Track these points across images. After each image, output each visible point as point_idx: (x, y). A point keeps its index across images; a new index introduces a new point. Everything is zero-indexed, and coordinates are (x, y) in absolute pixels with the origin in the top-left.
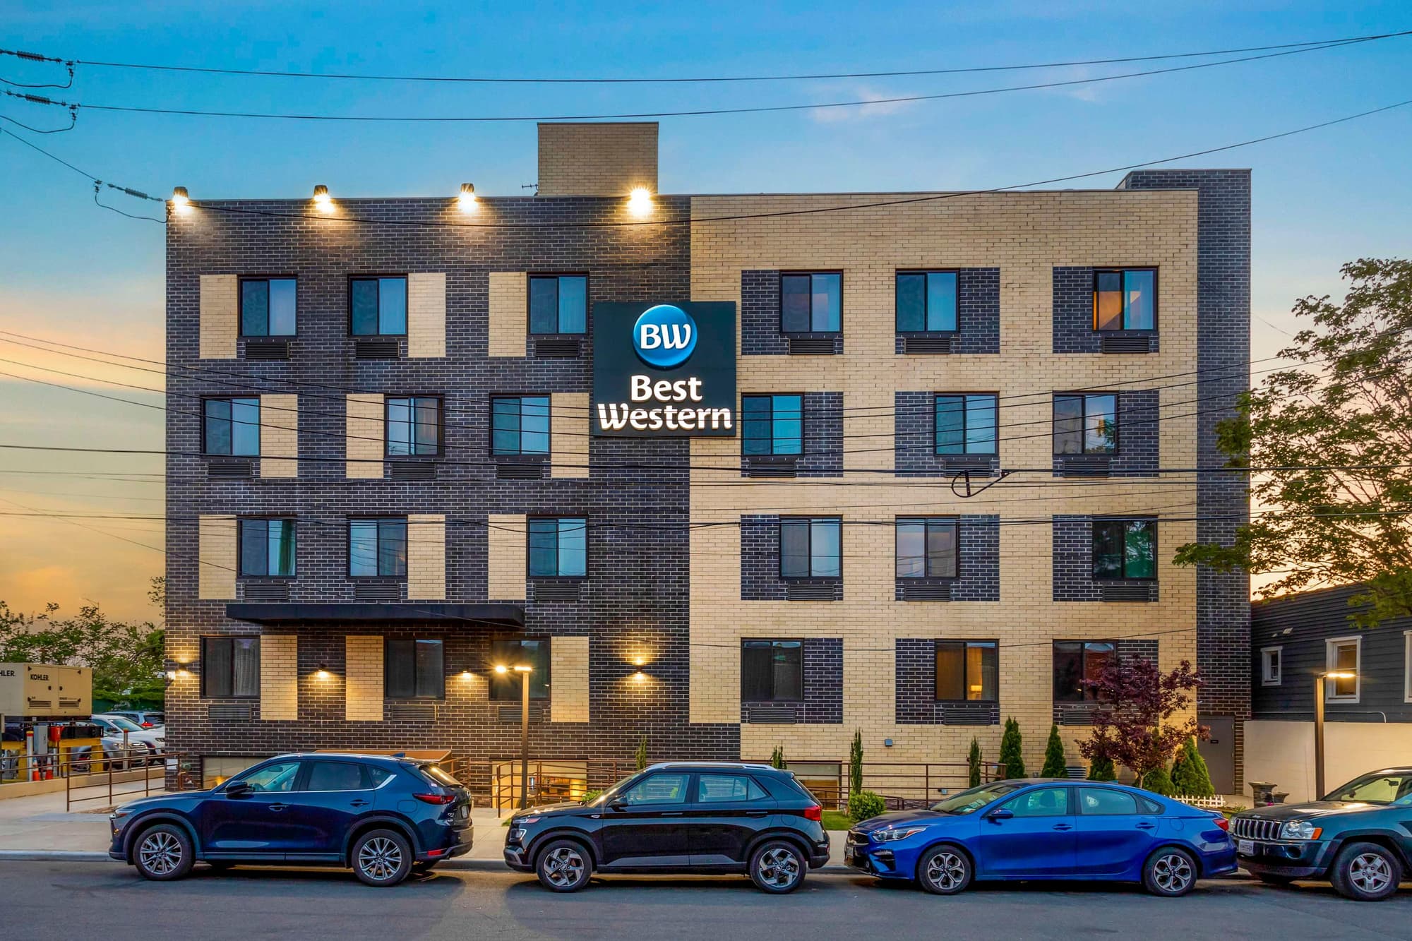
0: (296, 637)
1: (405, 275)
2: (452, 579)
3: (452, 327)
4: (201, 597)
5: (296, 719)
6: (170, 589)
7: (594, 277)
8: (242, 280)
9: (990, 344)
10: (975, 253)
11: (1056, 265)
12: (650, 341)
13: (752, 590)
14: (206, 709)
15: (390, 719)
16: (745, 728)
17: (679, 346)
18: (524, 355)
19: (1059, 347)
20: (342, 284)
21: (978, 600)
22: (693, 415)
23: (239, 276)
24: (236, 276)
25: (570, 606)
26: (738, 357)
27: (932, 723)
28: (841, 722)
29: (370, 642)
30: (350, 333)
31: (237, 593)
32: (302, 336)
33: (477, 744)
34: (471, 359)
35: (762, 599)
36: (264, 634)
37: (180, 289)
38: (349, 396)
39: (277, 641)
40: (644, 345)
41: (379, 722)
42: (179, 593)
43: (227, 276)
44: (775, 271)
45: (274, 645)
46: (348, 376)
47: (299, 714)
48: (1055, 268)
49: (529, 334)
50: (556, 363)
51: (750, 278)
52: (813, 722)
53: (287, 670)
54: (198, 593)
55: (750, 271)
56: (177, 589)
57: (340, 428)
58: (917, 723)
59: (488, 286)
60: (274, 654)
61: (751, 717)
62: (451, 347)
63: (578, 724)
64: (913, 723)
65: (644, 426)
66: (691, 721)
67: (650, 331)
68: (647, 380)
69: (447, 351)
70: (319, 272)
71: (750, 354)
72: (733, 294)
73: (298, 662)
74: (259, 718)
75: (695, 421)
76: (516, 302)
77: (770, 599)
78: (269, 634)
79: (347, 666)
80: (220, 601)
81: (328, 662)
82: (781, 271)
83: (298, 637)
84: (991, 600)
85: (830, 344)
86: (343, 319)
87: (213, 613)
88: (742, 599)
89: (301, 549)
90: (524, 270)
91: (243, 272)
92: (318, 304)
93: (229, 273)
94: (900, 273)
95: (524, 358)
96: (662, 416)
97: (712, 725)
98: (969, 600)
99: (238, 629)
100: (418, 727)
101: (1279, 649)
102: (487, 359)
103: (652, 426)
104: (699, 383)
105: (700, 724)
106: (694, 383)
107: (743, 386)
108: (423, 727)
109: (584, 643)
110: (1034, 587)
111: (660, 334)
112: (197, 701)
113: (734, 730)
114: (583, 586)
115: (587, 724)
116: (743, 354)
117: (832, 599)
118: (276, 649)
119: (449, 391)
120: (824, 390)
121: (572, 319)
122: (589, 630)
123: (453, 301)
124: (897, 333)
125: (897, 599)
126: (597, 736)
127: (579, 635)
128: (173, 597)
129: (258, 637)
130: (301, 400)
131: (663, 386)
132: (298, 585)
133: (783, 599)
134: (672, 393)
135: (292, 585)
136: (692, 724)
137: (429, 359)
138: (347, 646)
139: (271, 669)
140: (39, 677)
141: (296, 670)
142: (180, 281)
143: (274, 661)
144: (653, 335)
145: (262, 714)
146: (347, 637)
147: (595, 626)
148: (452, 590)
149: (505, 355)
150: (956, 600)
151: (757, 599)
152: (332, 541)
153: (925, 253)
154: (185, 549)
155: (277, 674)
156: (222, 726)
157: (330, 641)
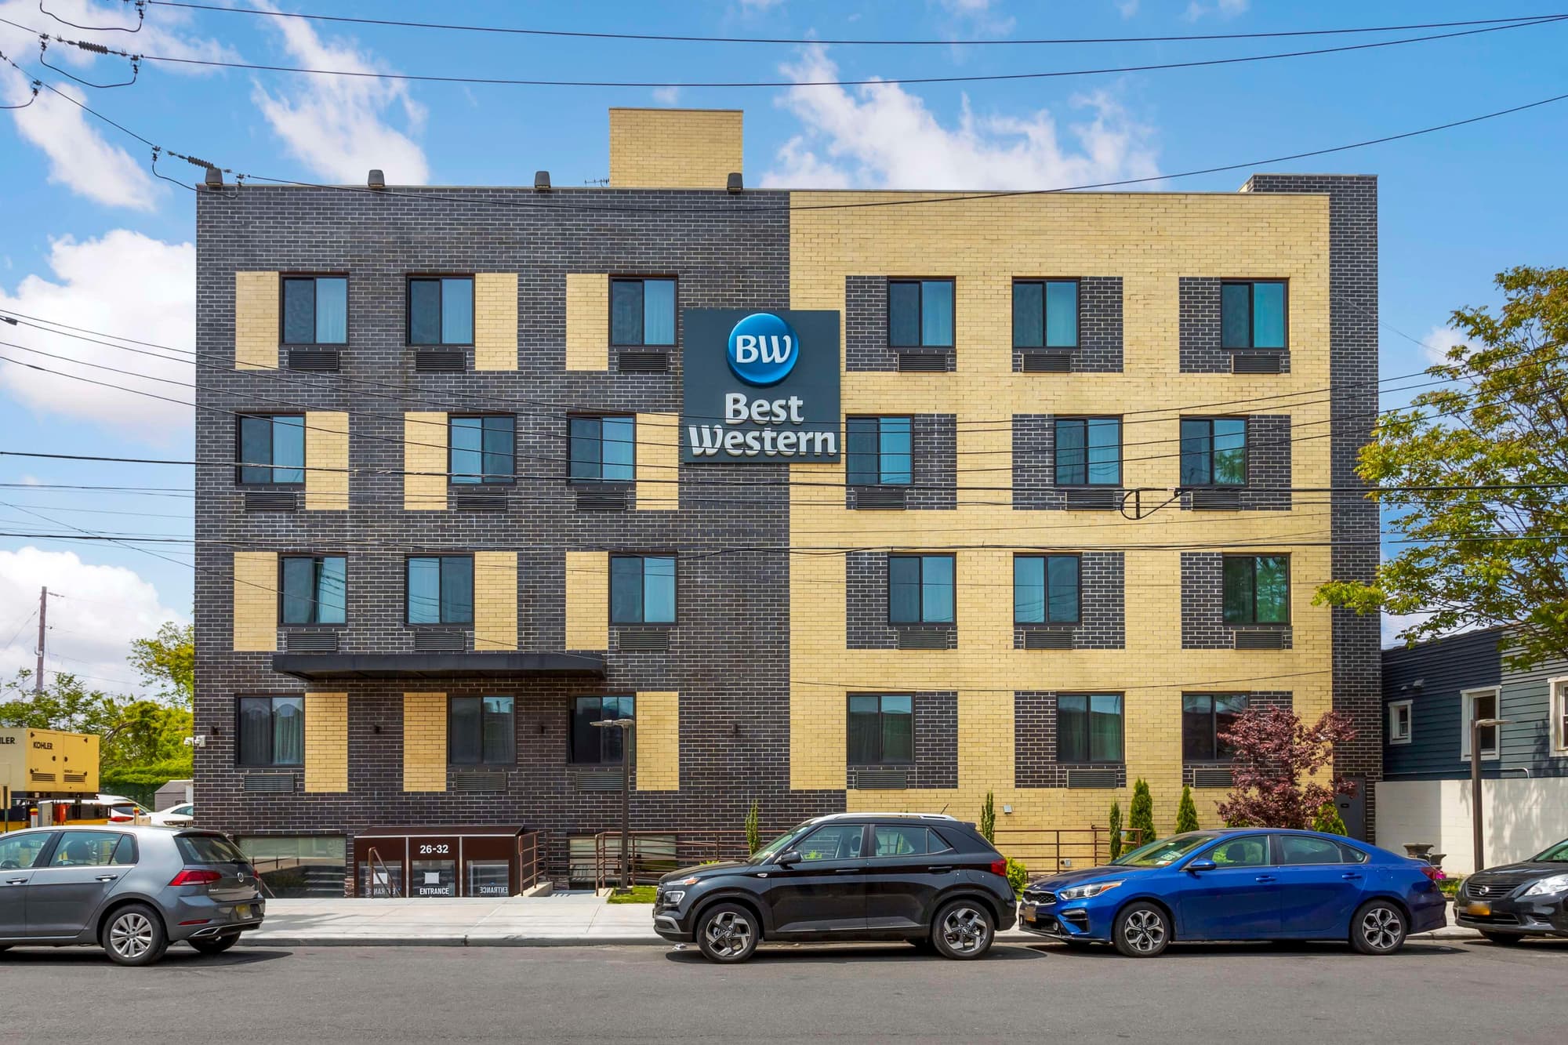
0: (346, 694)
1: (471, 276)
2: (524, 625)
3: (524, 336)
4: (236, 649)
5: (346, 791)
6: (199, 640)
7: (684, 281)
8: (285, 278)
9: (1113, 363)
10: (1097, 261)
11: (1183, 275)
12: (747, 354)
13: (860, 637)
14: (241, 781)
15: (454, 789)
16: (852, 794)
17: (779, 360)
18: (606, 369)
19: (1186, 366)
20: (400, 284)
21: (1102, 648)
22: (793, 439)
23: (281, 273)
24: (277, 273)
25: (658, 657)
26: (842, 374)
27: (1054, 786)
28: (956, 787)
29: (431, 700)
30: (408, 342)
31: (278, 644)
32: (354, 344)
33: (552, 817)
34: (545, 373)
35: (869, 648)
36: (309, 691)
37: (213, 288)
38: (408, 415)
39: (323, 700)
40: (740, 359)
41: (441, 793)
42: (210, 644)
43: (267, 273)
44: (883, 277)
45: (321, 705)
46: (406, 391)
47: (349, 785)
48: (1181, 279)
49: (611, 345)
50: (642, 378)
51: (856, 285)
52: (926, 787)
53: (336, 733)
54: (232, 644)
55: (855, 277)
56: (208, 639)
57: (397, 451)
58: (1039, 787)
59: (565, 290)
60: (321, 714)
61: (858, 782)
62: (524, 359)
63: (667, 792)
64: (1033, 787)
65: (739, 452)
66: (792, 788)
67: (746, 343)
68: (743, 399)
69: (519, 363)
70: (373, 270)
71: (855, 370)
72: (835, 300)
73: (349, 724)
74: (304, 790)
75: (796, 445)
76: (597, 308)
77: (878, 648)
78: (315, 691)
79: (405, 728)
80: (258, 653)
81: (384, 723)
82: (888, 277)
83: (349, 695)
84: (1116, 648)
85: (941, 360)
86: (401, 325)
87: (250, 668)
88: (848, 648)
89: (352, 592)
90: (605, 272)
91: (286, 269)
92: (372, 307)
93: (269, 270)
94: (1017, 281)
95: (605, 372)
96: (761, 440)
97: (815, 791)
98: (1093, 647)
99: (279, 686)
100: (486, 798)
101: (1409, 703)
102: (564, 373)
103: (749, 452)
104: (801, 403)
105: (801, 791)
106: (795, 402)
107: (848, 406)
108: (491, 798)
109: (673, 699)
110: (1161, 633)
111: (757, 346)
112: (231, 771)
113: (839, 796)
114: (672, 633)
115: (676, 792)
116: (848, 370)
117: (944, 647)
118: (324, 709)
119: (522, 410)
120: (936, 412)
121: (659, 328)
122: (678, 685)
123: (525, 306)
124: (1014, 348)
125: (1016, 647)
126: (688, 806)
127: (667, 690)
128: (203, 649)
129: (302, 695)
130: (353, 419)
131: (760, 406)
132: (348, 634)
133: (892, 647)
134: (771, 413)
135: (342, 634)
136: (793, 791)
137: (498, 372)
138: (405, 704)
139: (317, 733)
140: (43, 746)
141: (346, 733)
142: (213, 278)
143: (321, 724)
144: (750, 347)
145: (306, 785)
146: (406, 694)
147: (685, 680)
148: (525, 638)
149: (585, 369)
150: (1079, 647)
151: (864, 648)
152: (388, 582)
153: (1043, 260)
154: (218, 592)
155: (324, 738)
156: (260, 799)
157: (385, 700)
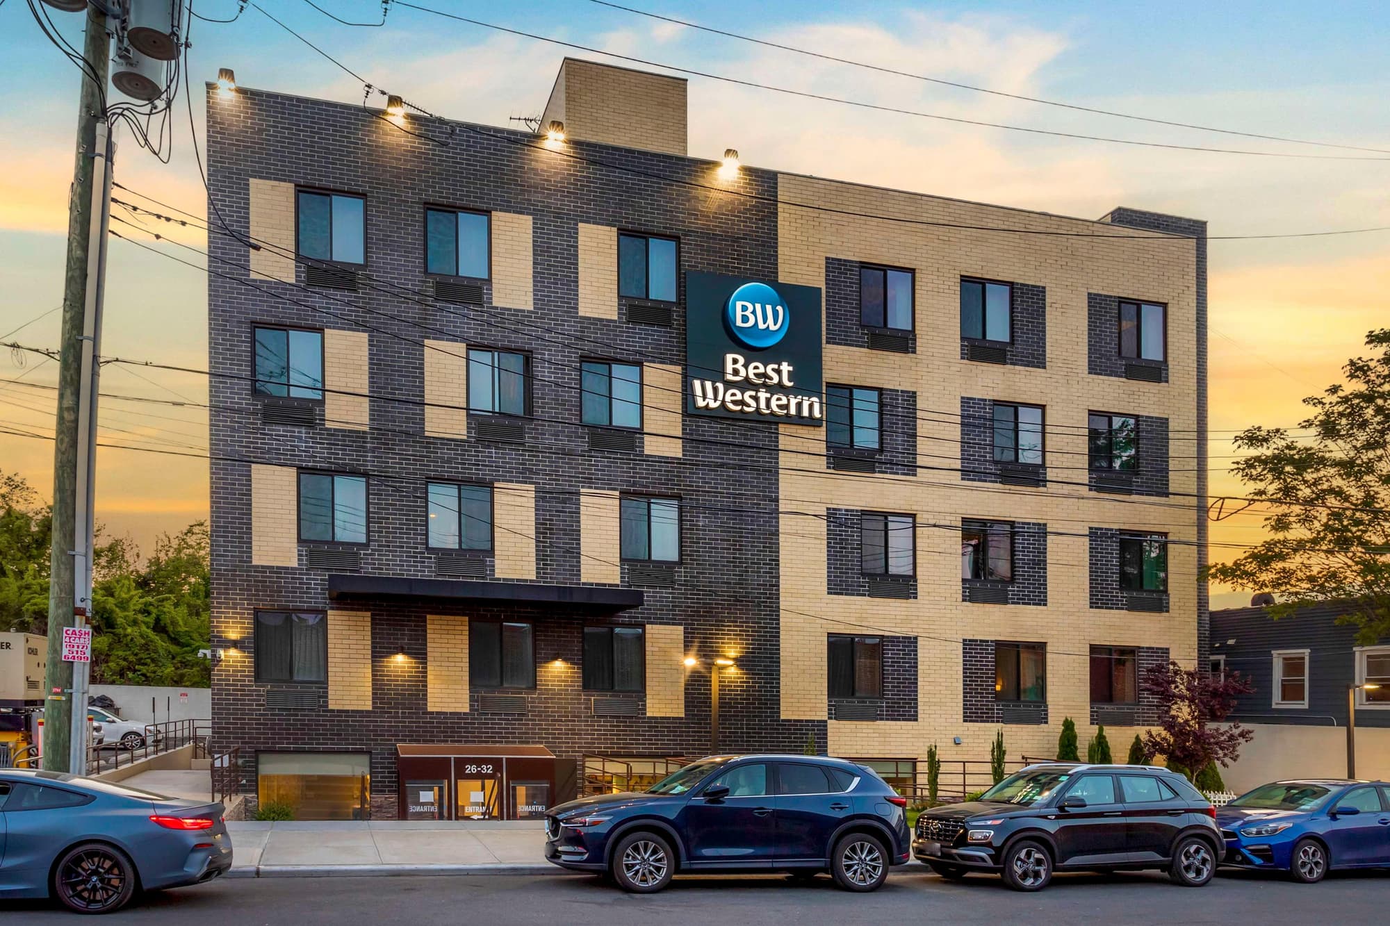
0: (369, 614)
1: (487, 213)
2: (542, 558)
3: (540, 278)
4: (254, 563)
5: (370, 708)
6: (215, 551)
7: (686, 244)
8: (300, 191)
9: (1037, 359)
10: (1026, 270)
11: (1091, 291)
12: (745, 319)
13: (838, 586)
14: (262, 696)
15: (477, 710)
16: (832, 724)
17: (773, 328)
18: (616, 318)
19: (1093, 369)
20: (418, 212)
21: (1029, 604)
22: (784, 401)
23: (296, 185)
24: (292, 185)
25: (665, 593)
26: (824, 346)
27: (993, 722)
28: (916, 720)
29: (454, 623)
30: (426, 270)
31: (299, 560)
32: (372, 266)
33: (570, 738)
34: (560, 316)
35: (846, 594)
36: (332, 609)
37: (225, 191)
38: (427, 342)
39: (347, 618)
40: (739, 323)
41: (465, 714)
42: (227, 556)
43: (282, 184)
44: (856, 262)
45: (344, 623)
46: (425, 319)
47: (373, 703)
48: (1089, 294)
49: (620, 297)
50: (648, 330)
51: (835, 267)
52: (892, 720)
53: (359, 652)
54: (251, 557)
55: (833, 259)
56: (224, 551)
57: (417, 377)
58: (982, 722)
59: (577, 238)
60: (344, 632)
61: (837, 713)
62: (539, 300)
63: (674, 718)
64: (977, 721)
65: (739, 408)
66: (782, 718)
67: (744, 308)
68: (741, 360)
69: (534, 304)
70: (392, 195)
71: (834, 343)
72: (817, 279)
73: (373, 643)
74: (327, 706)
75: (787, 407)
76: (607, 259)
77: (853, 595)
78: (338, 609)
79: (429, 649)
80: (278, 567)
81: (407, 644)
82: (861, 262)
83: (372, 615)
84: (1040, 605)
85: (904, 342)
86: (419, 253)
87: (270, 582)
88: (829, 593)
89: (374, 513)
90: (614, 226)
91: (302, 182)
92: (391, 232)
93: (285, 181)
94: (964, 280)
95: (615, 321)
96: (756, 399)
97: (802, 721)
98: (1023, 604)
99: (300, 602)
100: (508, 720)
101: (1222, 658)
102: (577, 317)
103: (746, 409)
104: (791, 368)
105: (790, 721)
106: (786, 368)
107: (828, 376)
108: (513, 720)
109: (678, 632)
110: (1075, 594)
111: (754, 312)
112: (252, 686)
113: (821, 727)
114: (677, 572)
115: (681, 718)
116: (828, 343)
117: (908, 598)
118: (347, 628)
119: (538, 349)
120: (900, 388)
121: (662, 287)
122: (683, 620)
123: (540, 249)
124: (962, 339)
125: (964, 600)
126: (693, 732)
127: (674, 624)
128: (220, 560)
129: (324, 612)
130: (373, 341)
131: (756, 368)
132: (370, 555)
133: (865, 595)
134: (765, 375)
135: (364, 554)
136: (783, 721)
137: (515, 310)
138: (428, 626)
139: (340, 651)
140: (33, 651)
141: (370, 652)
142: (225, 182)
143: (344, 642)
144: (748, 313)
145: (330, 702)
146: (428, 617)
147: (690, 616)
148: (543, 569)
149: (596, 316)
150: (1013, 603)
151: (842, 594)
152: (410, 506)
153: (985, 264)
154: (235, 504)
155: (347, 656)
156: (282, 715)
157: (408, 621)
